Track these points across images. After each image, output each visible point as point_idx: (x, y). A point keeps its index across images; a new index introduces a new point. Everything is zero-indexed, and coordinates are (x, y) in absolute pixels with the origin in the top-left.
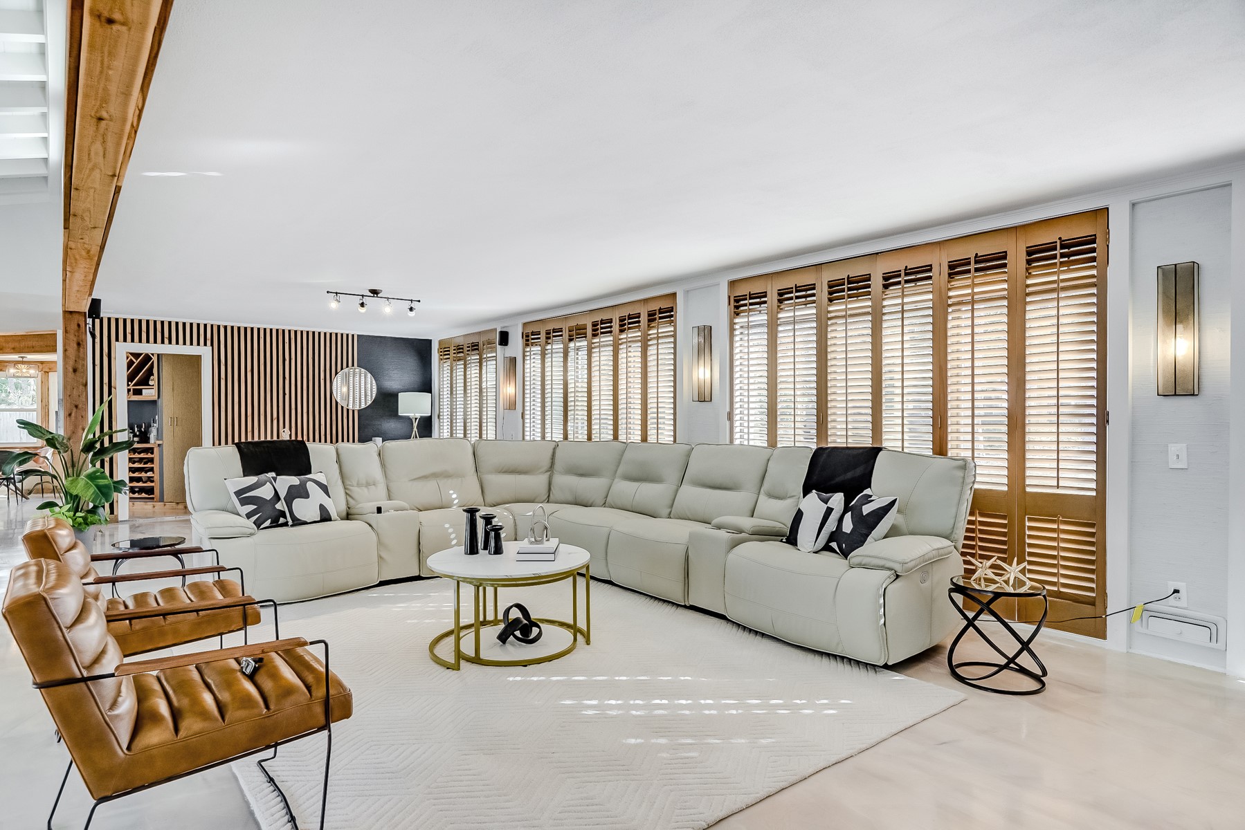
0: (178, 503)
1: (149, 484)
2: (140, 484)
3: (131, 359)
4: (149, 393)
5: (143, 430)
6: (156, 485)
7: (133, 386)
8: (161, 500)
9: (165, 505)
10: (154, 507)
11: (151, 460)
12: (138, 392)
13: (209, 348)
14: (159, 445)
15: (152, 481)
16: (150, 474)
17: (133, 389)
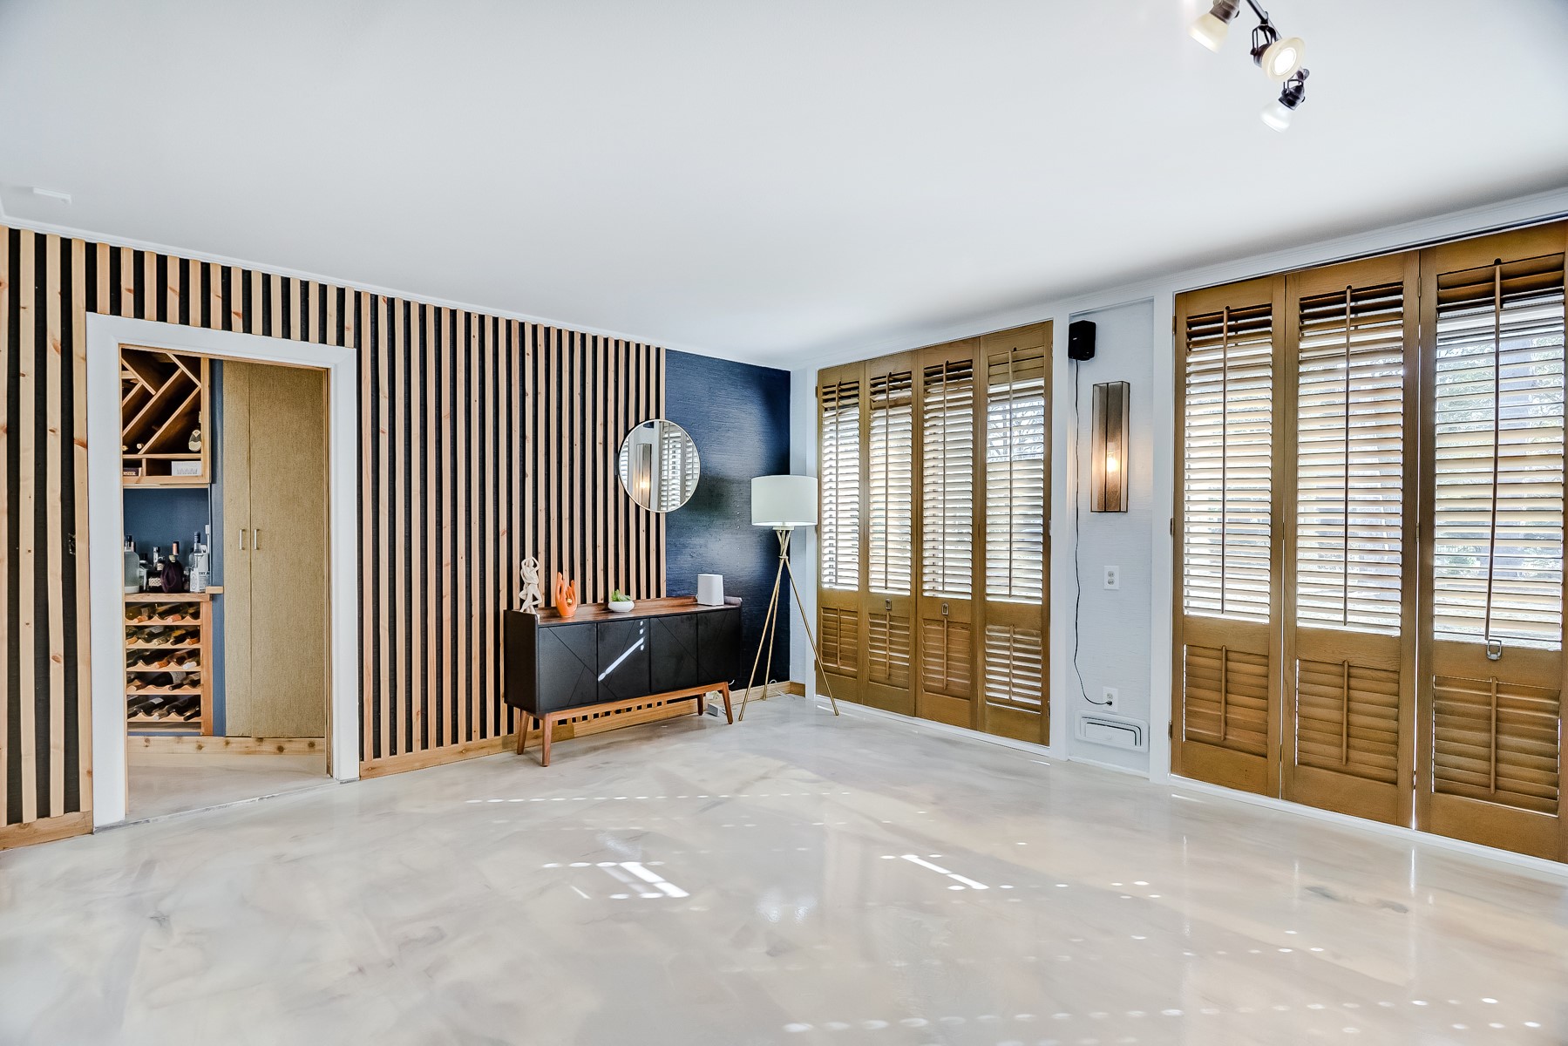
0: (261, 740)
1: (187, 691)
2: (166, 691)
3: (143, 386)
4: (187, 472)
5: (172, 558)
6: (205, 692)
7: (147, 452)
8: (219, 729)
9: (227, 743)
10: (200, 747)
11: (194, 633)
12: (162, 468)
13: (349, 351)
14: (213, 597)
15: (195, 683)
16: (189, 666)
17: (148, 460)
